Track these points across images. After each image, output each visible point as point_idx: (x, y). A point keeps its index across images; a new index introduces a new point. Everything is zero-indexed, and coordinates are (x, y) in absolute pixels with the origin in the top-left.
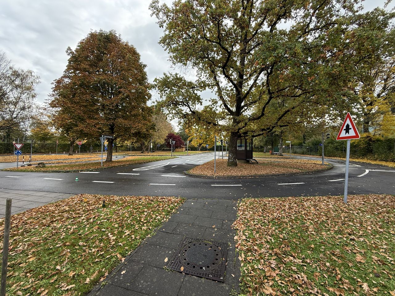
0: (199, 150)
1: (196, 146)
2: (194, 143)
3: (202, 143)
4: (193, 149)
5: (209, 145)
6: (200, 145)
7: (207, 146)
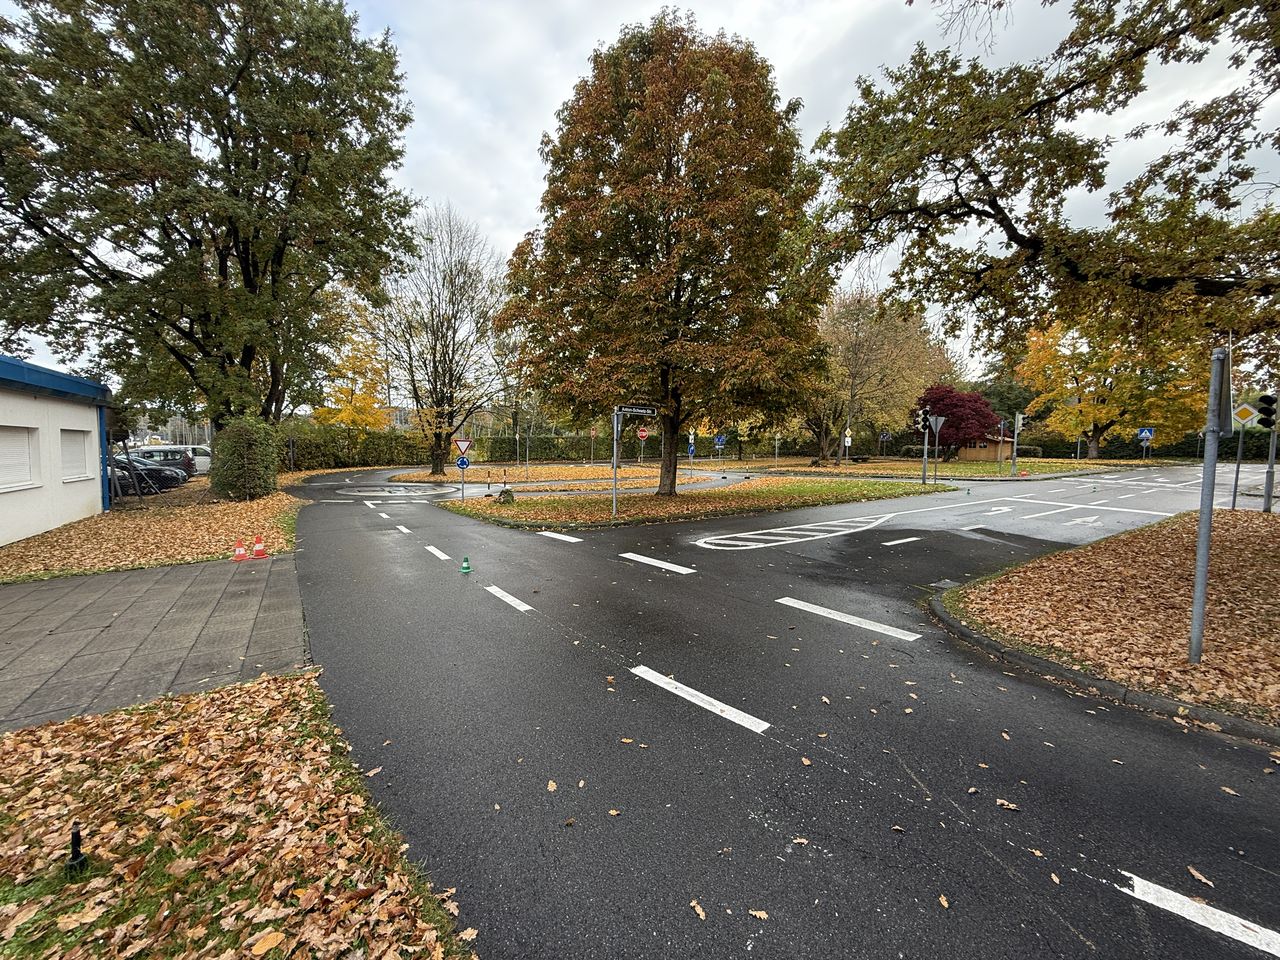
0: (1093, 453)
1: (1074, 435)
2: (1063, 424)
3: (1112, 423)
4: (1056, 448)
5: (1159, 429)
6: (1099, 430)
7: (1146, 434)
